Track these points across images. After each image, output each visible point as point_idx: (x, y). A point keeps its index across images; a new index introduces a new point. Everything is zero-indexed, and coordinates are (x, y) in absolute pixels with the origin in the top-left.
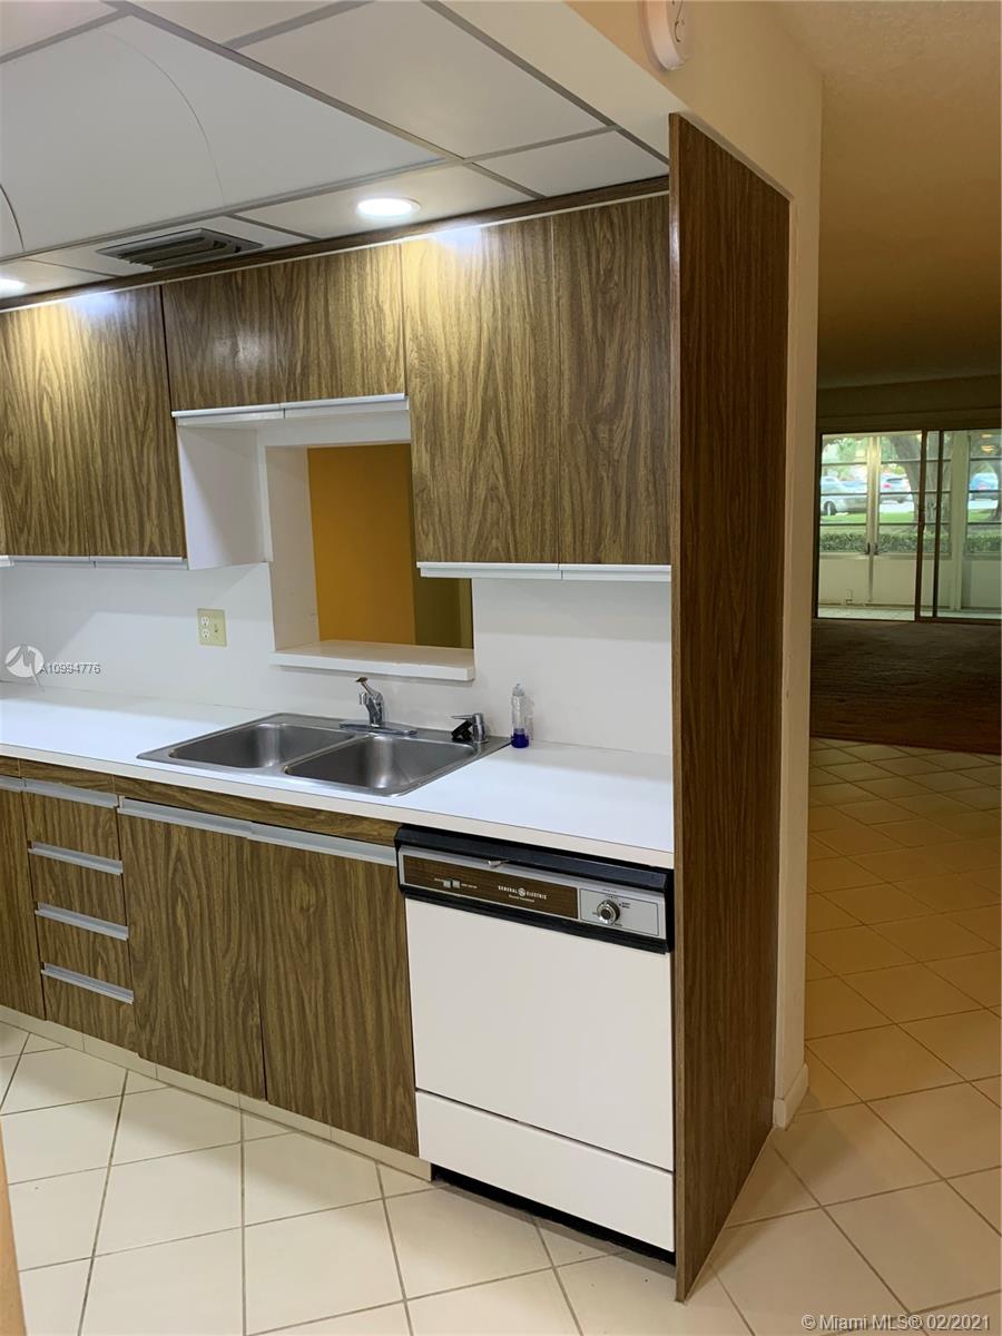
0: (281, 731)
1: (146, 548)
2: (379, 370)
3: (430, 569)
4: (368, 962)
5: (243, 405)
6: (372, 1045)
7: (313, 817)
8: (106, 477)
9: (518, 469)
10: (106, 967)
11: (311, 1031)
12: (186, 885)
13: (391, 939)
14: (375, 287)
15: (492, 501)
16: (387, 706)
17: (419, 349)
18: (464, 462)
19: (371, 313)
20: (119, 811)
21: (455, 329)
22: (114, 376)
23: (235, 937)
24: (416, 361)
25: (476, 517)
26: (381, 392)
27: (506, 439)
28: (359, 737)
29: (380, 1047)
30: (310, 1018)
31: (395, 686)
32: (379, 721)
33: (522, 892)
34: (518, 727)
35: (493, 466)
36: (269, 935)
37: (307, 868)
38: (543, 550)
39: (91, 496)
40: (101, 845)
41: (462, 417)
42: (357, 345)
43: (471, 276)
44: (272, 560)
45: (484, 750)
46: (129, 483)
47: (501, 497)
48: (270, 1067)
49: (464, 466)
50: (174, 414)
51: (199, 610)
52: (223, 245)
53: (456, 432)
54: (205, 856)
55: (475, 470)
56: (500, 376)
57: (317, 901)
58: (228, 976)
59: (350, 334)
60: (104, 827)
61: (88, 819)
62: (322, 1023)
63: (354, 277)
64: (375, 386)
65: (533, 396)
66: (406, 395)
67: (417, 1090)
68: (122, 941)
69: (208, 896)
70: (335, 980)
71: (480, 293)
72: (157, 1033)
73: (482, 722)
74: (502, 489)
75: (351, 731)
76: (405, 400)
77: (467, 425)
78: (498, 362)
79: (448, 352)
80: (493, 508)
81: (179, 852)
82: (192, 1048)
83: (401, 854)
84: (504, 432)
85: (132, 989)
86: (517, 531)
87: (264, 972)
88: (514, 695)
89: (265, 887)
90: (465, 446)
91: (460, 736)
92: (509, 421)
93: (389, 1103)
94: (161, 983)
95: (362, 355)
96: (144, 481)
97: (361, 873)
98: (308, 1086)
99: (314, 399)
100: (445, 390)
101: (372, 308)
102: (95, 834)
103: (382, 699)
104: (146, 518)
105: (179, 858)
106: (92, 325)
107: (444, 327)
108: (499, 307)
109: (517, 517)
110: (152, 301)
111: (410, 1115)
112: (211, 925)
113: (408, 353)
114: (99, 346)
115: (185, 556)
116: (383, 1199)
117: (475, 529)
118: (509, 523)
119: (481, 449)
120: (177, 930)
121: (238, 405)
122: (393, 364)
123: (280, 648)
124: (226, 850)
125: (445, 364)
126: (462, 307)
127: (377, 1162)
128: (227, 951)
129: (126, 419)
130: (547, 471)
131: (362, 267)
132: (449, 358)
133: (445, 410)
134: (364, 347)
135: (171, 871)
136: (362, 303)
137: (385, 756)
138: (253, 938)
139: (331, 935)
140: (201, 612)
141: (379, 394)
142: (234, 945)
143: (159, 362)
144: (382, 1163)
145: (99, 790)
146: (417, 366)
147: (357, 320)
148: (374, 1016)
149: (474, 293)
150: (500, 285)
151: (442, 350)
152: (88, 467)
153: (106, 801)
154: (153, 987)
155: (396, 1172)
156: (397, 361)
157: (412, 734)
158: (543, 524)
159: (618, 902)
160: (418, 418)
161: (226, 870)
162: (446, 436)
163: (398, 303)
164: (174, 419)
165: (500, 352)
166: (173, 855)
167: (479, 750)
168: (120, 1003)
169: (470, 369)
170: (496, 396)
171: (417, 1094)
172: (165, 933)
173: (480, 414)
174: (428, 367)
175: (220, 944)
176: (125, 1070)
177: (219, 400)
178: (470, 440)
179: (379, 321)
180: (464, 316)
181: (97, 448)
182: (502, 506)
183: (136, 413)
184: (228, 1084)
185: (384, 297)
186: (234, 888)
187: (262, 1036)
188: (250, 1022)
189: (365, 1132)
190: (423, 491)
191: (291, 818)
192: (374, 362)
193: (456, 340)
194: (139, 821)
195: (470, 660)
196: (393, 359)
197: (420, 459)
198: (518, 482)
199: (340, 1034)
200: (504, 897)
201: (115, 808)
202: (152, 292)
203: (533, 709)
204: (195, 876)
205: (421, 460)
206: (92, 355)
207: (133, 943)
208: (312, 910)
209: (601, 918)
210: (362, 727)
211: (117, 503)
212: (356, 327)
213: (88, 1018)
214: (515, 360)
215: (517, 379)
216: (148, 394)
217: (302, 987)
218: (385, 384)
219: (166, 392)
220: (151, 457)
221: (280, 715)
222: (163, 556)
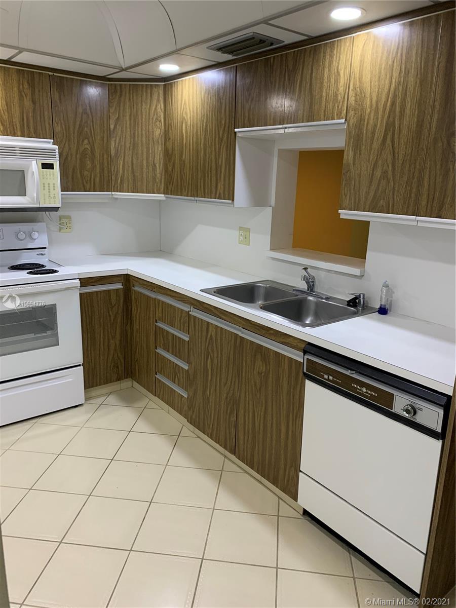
0: (266, 288)
1: (218, 196)
2: (333, 107)
3: (345, 214)
4: (285, 405)
5: (266, 126)
6: (283, 444)
7: (268, 331)
8: (204, 160)
9: (401, 162)
10: (179, 379)
11: (257, 430)
12: (213, 351)
13: (297, 397)
14: (337, 61)
15: (384, 179)
16: (317, 283)
17: (356, 95)
18: (371, 157)
19: (334, 76)
20: (190, 313)
21: (376, 84)
22: (212, 111)
23: (230, 379)
24: (353, 102)
25: (373, 187)
26: (333, 119)
27: (396, 145)
28: (301, 296)
29: (286, 445)
30: (257, 424)
31: (323, 274)
32: (312, 290)
33: (364, 390)
34: (383, 303)
35: (387, 160)
36: (244, 382)
37: (263, 354)
38: (408, 207)
39: (198, 169)
40: (182, 327)
41: (373, 133)
42: (324, 94)
43: (390, 52)
44: (274, 206)
45: (362, 313)
46: (213, 164)
47: (389, 177)
48: (238, 441)
49: (371, 159)
50: (236, 130)
51: (240, 227)
52: (264, 42)
53: (369, 140)
54: (221, 339)
55: (377, 161)
56: (398, 109)
57: (266, 370)
58: (225, 395)
59: (321, 88)
60: (184, 319)
61: (178, 315)
62: (261, 427)
63: (328, 57)
64: (331, 115)
65: (416, 120)
66: (346, 120)
67: (301, 471)
68: (185, 370)
69: (221, 357)
70: (270, 409)
71: (394, 62)
72: (195, 412)
73: (364, 298)
74: (390, 173)
75: (297, 293)
76: (345, 123)
77: (376, 137)
78: (398, 101)
79: (371, 96)
80: (383, 183)
81: (211, 335)
82: (208, 424)
83: (306, 357)
84: (395, 140)
85: (187, 391)
86: (395, 197)
87: (240, 396)
88: (383, 286)
89: (244, 359)
90: (373, 148)
91: (351, 304)
92: (399, 135)
93: (287, 473)
94: (198, 391)
95: (326, 99)
96: (220, 163)
97: (287, 362)
98: (252, 456)
99: (300, 123)
100: (367, 117)
101: (335, 73)
102: (180, 320)
103: (314, 279)
104: (219, 181)
105: (211, 338)
106: (206, 87)
107: (371, 82)
108: (403, 70)
109: (396, 189)
110: (232, 75)
111: (296, 482)
112: (220, 371)
113: (350, 97)
114: (208, 97)
115: (233, 200)
116: (278, 516)
117: (372, 194)
118: (391, 192)
119: (382, 150)
120: (207, 370)
121: (264, 126)
122: (341, 103)
123: (272, 249)
124: (230, 339)
125: (368, 103)
126: (383, 71)
127: (279, 497)
128: (226, 384)
129: (215, 133)
130: (417, 164)
131: (332, 51)
132: (371, 100)
133: (365, 129)
134: (328, 94)
135: (207, 344)
136: (329, 71)
137: (312, 307)
138: (237, 380)
139: (270, 388)
140: (241, 228)
141: (332, 120)
142: (229, 382)
143: (232, 104)
144: (281, 499)
145: (184, 303)
146: (353, 105)
147: (326, 80)
148: (285, 432)
149: (390, 63)
150: (406, 57)
151: (368, 95)
152: (198, 156)
153: (185, 308)
154: (195, 392)
155: (287, 505)
156: (343, 102)
157: (327, 299)
158: (410, 194)
159: (416, 406)
160: (350, 133)
161: (229, 348)
162: (364, 142)
163: (348, 70)
164: (235, 133)
165: (400, 95)
166: (209, 337)
167: (360, 312)
168: (182, 396)
169: (382, 106)
170: (394, 121)
171: (300, 473)
172: (202, 370)
173: (384, 130)
174: (359, 105)
175: (223, 380)
176: (182, 425)
177: (256, 123)
178: (376, 145)
179: (337, 81)
180: (383, 77)
181: (202, 146)
182: (389, 182)
183: (220, 129)
184: (220, 443)
185: (342, 67)
186: (232, 357)
187: (236, 427)
188: (232, 419)
189: (275, 483)
190: (347, 172)
191: (258, 329)
192: (331, 103)
193: (377, 90)
194: (197, 319)
195: (363, 265)
196: (341, 101)
197: (348, 155)
198: (400, 169)
199: (269, 435)
200: (355, 389)
201: (189, 311)
202: (232, 69)
203: (393, 295)
204: (217, 347)
205: (349, 157)
206: (204, 101)
207: (190, 372)
208: (263, 374)
209: (405, 413)
210: (303, 292)
211: (208, 174)
212: (325, 84)
213: (170, 399)
214: (408, 99)
215: (408, 111)
216: (226, 120)
217: (255, 409)
218: (336, 114)
219: (233, 119)
220: (224, 151)
221: (268, 281)
222: (224, 199)
